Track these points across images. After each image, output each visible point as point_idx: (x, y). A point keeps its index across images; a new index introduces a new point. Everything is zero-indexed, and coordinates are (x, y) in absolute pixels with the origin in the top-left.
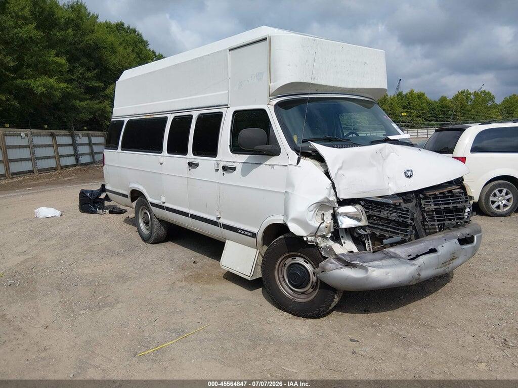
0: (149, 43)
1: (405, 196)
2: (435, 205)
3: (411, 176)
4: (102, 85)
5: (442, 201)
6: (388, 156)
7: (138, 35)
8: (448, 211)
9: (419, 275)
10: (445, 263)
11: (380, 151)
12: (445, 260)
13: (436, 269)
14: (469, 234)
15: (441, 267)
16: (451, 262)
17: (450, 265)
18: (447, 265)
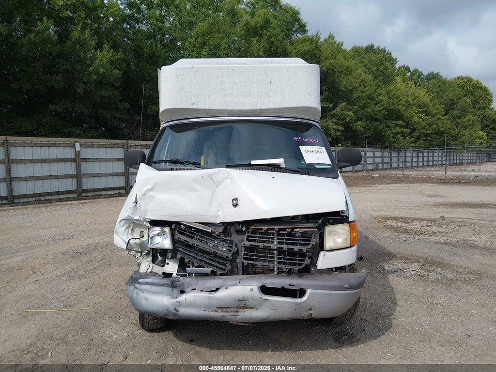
0: (397, 60)
1: (228, 227)
2: (279, 243)
3: (236, 205)
4: (331, 105)
5: (287, 239)
6: (221, 182)
7: (388, 53)
8: (291, 253)
9: (177, 311)
10: (225, 308)
11: (210, 176)
12: (222, 304)
13: (205, 311)
14: (293, 286)
15: (217, 311)
16: (241, 310)
17: (239, 314)
18: (231, 312)
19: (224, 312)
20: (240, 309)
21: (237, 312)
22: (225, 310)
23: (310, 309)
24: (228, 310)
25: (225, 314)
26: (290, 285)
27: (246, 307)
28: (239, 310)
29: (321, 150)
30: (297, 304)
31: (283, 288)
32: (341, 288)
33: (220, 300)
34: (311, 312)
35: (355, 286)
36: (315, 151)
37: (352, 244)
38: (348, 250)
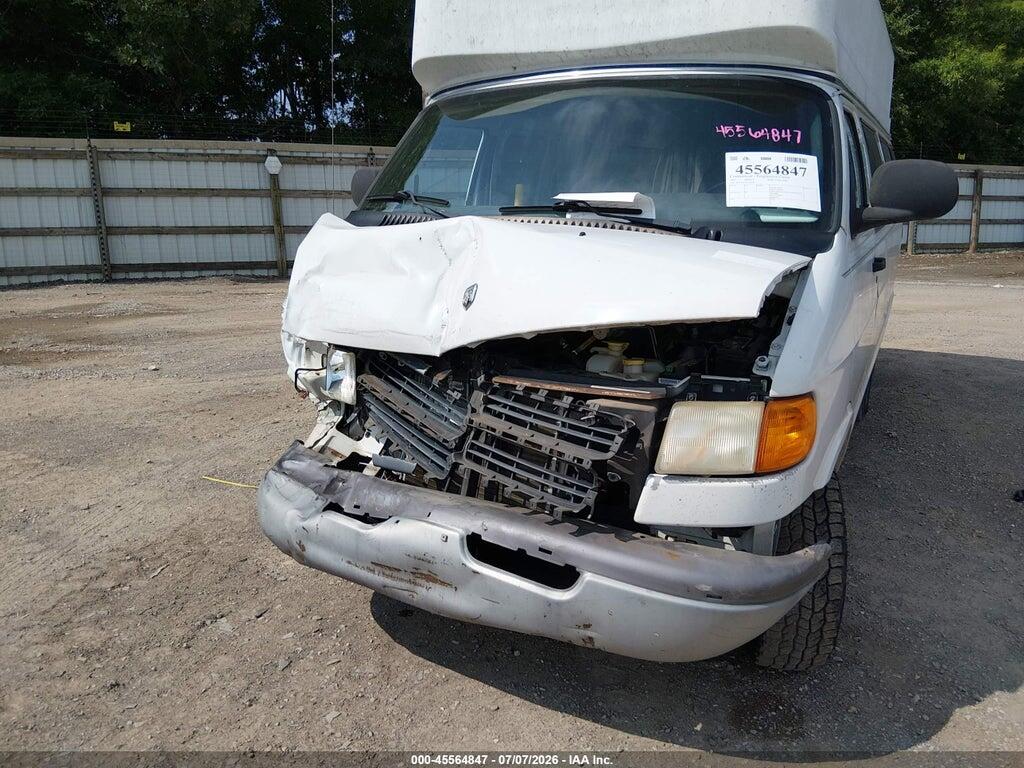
6: (460, 251)
9: (303, 549)
10: (389, 568)
11: (438, 237)
12: (382, 558)
13: (349, 562)
14: (549, 552)
15: (373, 571)
16: (423, 582)
17: (418, 589)
18: (402, 580)
19: (388, 576)
20: (422, 579)
21: (415, 584)
22: (388, 572)
23: (587, 626)
24: (395, 574)
25: (388, 581)
26: (541, 549)
27: (431, 578)
28: (419, 581)
29: (798, 165)
30: (550, 603)
31: (521, 552)
32: (688, 590)
33: (377, 545)
34: (589, 633)
35: (737, 593)
36: (772, 167)
37: (766, 467)
38: (745, 483)
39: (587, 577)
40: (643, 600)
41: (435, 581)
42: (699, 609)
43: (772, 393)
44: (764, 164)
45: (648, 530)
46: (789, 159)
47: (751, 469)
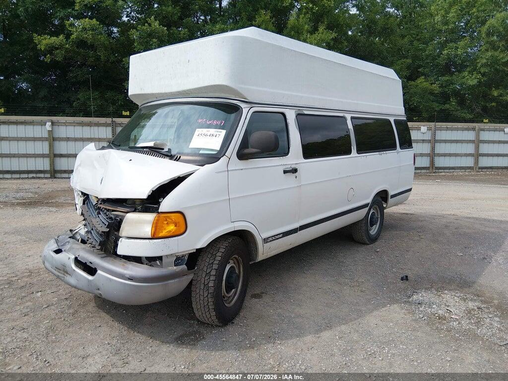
11: (104, 156)
13: (51, 267)
14: (91, 263)
15: (56, 270)
18: (62, 273)
20: (65, 273)
22: (59, 271)
23: (98, 289)
29: (218, 134)
30: (88, 280)
31: (86, 263)
32: (122, 277)
34: (100, 292)
35: (137, 278)
36: (209, 134)
37: (156, 236)
38: (147, 241)
39: (99, 272)
40: (111, 280)
41: (67, 273)
42: (125, 283)
43: (160, 211)
44: (206, 133)
45: (120, 256)
46: (216, 131)
47: (150, 237)
